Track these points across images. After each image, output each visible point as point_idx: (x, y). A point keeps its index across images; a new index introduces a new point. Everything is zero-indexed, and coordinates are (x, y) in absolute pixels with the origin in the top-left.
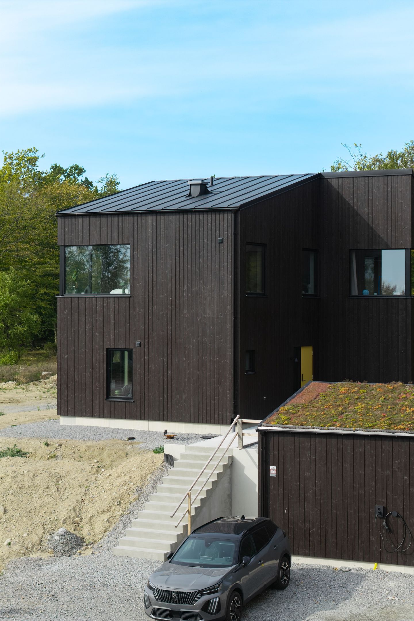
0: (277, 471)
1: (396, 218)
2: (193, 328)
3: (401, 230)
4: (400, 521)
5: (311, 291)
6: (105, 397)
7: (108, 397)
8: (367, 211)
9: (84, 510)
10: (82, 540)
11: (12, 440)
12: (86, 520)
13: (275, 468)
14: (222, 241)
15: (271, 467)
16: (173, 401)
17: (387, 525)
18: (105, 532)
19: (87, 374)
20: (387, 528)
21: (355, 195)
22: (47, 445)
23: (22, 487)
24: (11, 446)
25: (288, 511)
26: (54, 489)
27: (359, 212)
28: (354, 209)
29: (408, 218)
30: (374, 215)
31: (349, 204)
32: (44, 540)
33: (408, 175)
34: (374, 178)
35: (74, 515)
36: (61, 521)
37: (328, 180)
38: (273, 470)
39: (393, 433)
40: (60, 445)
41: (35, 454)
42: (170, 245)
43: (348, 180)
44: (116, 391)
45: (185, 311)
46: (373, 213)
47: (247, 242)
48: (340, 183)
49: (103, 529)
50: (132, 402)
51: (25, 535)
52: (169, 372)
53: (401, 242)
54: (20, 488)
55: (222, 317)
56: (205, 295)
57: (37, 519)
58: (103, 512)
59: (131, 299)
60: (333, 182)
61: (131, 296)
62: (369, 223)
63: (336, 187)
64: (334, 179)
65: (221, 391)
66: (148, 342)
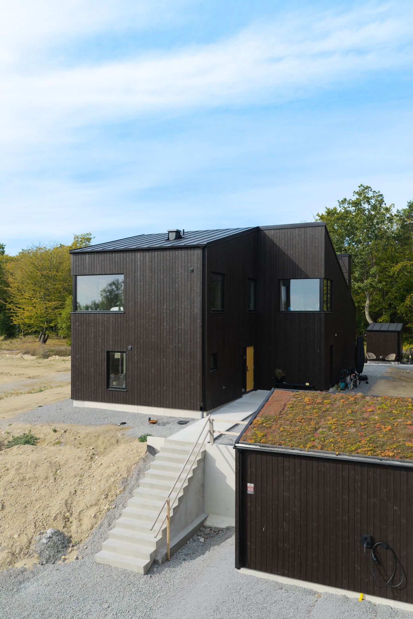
0: (255, 488)
1: (313, 257)
2: (171, 337)
3: (316, 265)
4: (390, 553)
5: (252, 308)
6: (106, 387)
7: (108, 387)
8: (292, 252)
9: (75, 504)
10: (69, 540)
11: (28, 426)
12: (75, 515)
13: (252, 485)
14: (193, 271)
15: (249, 484)
16: (156, 391)
17: (375, 557)
18: (91, 529)
19: (93, 370)
20: (375, 559)
21: (283, 241)
22: (55, 431)
23: (24, 479)
24: (27, 432)
25: (266, 529)
26: (52, 480)
27: (286, 253)
28: (282, 251)
29: (322, 256)
30: (297, 255)
31: (279, 248)
32: (33, 542)
33: (322, 226)
34: (297, 229)
35: (65, 510)
36: (53, 517)
37: (264, 231)
38: (251, 487)
39: (381, 460)
40: (65, 432)
41: (44, 440)
42: (153, 274)
43: (278, 231)
44: (114, 383)
45: (165, 324)
46: (297, 253)
47: (212, 272)
48: (272, 233)
49: (90, 526)
50: (125, 391)
51: (16, 536)
52: (153, 370)
53: (317, 273)
54: (22, 480)
55: (193, 328)
56: (180, 312)
57: (31, 517)
58: (91, 506)
59: (125, 315)
60: (267, 232)
61: (124, 313)
62: (294, 261)
63: (270, 236)
64: (268, 231)
65: (192, 384)
66: (137, 346)
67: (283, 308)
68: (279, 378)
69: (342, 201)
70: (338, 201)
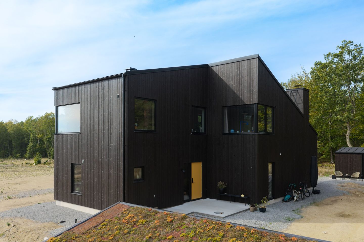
1: (249, 86)
3: (251, 92)
5: (202, 131)
6: (71, 191)
8: (232, 83)
14: (119, 96)
27: (228, 84)
29: (256, 85)
30: (236, 85)
31: (223, 80)
33: (256, 58)
34: (236, 63)
40: (14, 226)
42: (96, 101)
43: (222, 66)
44: (77, 188)
45: (103, 142)
46: (236, 84)
47: (135, 97)
48: (218, 68)
52: (96, 179)
53: (252, 100)
55: (119, 145)
56: (111, 131)
59: (80, 135)
67: (227, 131)
68: (221, 189)
69: (327, 55)
70: (324, 55)
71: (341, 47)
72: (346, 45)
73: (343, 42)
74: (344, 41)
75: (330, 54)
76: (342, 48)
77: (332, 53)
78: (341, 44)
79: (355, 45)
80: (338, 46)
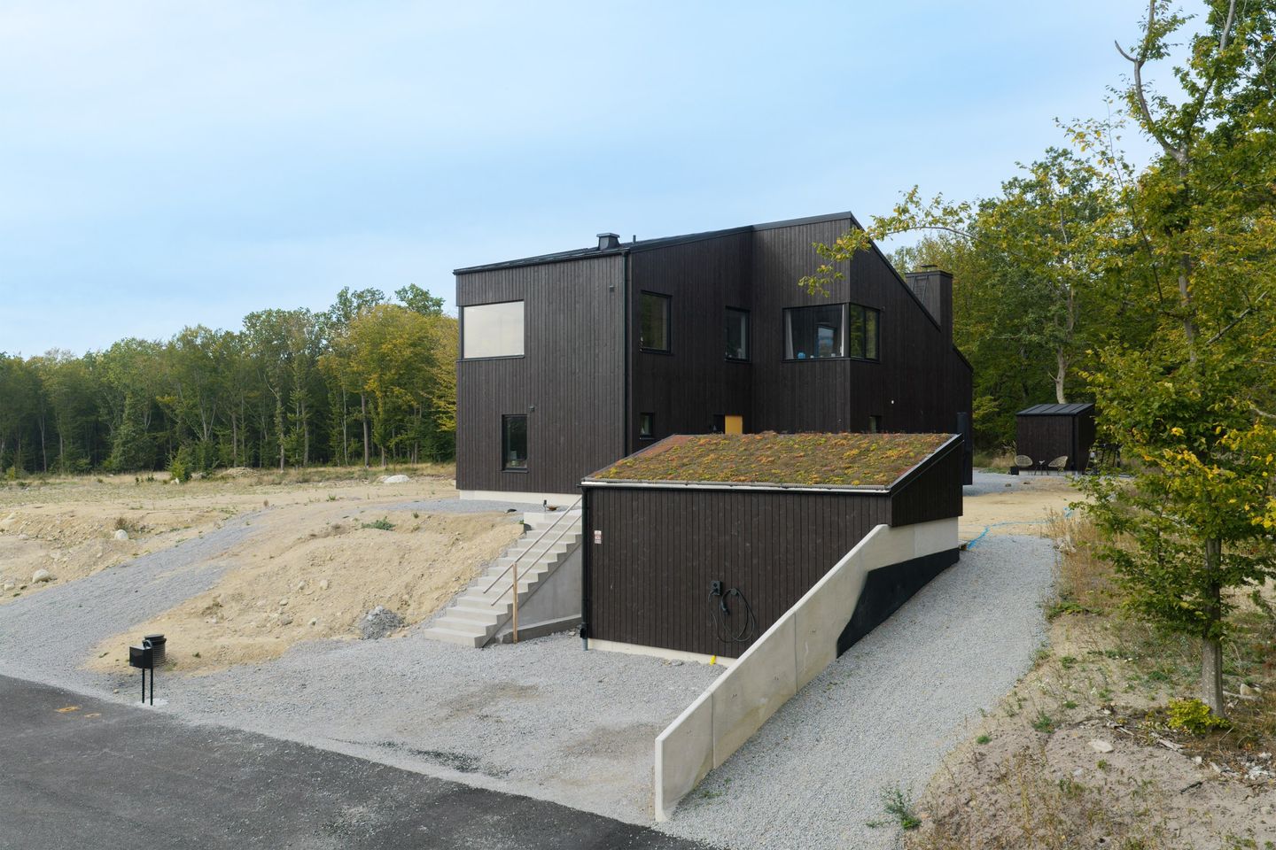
0: (603, 536)
6: (501, 468)
7: (503, 469)
9: (417, 587)
10: (401, 621)
11: (385, 512)
12: (415, 597)
13: (600, 532)
15: (596, 532)
16: (567, 470)
17: (725, 606)
18: (431, 612)
19: (484, 444)
20: (724, 609)
22: (416, 516)
23: (361, 560)
24: (381, 519)
25: (614, 587)
26: (396, 563)
32: (358, 620)
33: (846, 219)
35: (404, 591)
36: (386, 599)
37: (760, 232)
38: (597, 535)
39: (731, 486)
40: (429, 517)
41: (402, 527)
43: (781, 230)
44: (513, 462)
47: (640, 291)
48: (773, 234)
49: (430, 608)
50: (526, 472)
51: (339, 614)
53: (839, 296)
54: (357, 561)
55: (613, 376)
56: (597, 351)
57: (361, 596)
58: (437, 588)
59: (525, 359)
60: (764, 234)
61: (524, 356)
63: (768, 240)
64: (766, 231)
66: (542, 407)
67: (790, 355)
71: (1041, 165)
72: (1055, 158)
73: (1047, 152)
74: (1052, 149)
75: (1016, 179)
76: (1044, 167)
77: (1020, 179)
78: (1042, 158)
79: (1076, 161)
80: (1035, 163)
